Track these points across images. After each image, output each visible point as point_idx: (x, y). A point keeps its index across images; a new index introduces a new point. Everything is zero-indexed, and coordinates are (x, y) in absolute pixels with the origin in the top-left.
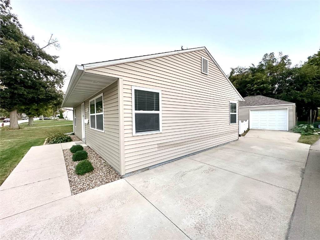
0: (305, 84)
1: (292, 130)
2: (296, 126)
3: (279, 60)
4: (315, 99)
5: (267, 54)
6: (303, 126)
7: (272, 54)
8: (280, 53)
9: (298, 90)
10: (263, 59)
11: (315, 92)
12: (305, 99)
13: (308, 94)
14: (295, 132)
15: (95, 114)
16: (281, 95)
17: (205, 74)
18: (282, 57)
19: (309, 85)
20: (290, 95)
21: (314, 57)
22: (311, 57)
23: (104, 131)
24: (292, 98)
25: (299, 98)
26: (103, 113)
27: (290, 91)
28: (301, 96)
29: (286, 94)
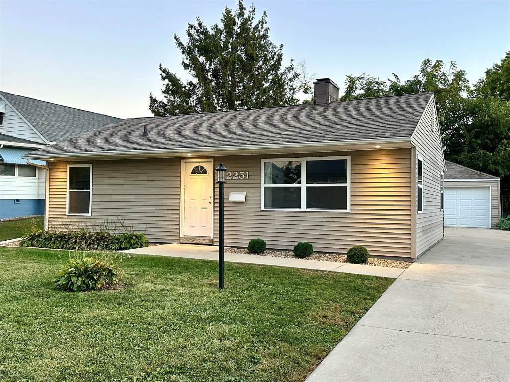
0: (498, 138)
1: (497, 226)
2: (503, 219)
3: (451, 78)
5: (429, 60)
7: (439, 64)
8: (453, 64)
9: (485, 147)
10: (423, 71)
12: (500, 169)
13: (504, 159)
14: (502, 230)
15: (304, 185)
16: (461, 157)
17: (433, 132)
18: (455, 72)
19: (505, 141)
20: (475, 158)
21: (494, 70)
22: (491, 70)
23: (348, 210)
24: (481, 165)
25: (492, 167)
26: (348, 184)
27: (473, 150)
28: (494, 163)
29: (470, 157)
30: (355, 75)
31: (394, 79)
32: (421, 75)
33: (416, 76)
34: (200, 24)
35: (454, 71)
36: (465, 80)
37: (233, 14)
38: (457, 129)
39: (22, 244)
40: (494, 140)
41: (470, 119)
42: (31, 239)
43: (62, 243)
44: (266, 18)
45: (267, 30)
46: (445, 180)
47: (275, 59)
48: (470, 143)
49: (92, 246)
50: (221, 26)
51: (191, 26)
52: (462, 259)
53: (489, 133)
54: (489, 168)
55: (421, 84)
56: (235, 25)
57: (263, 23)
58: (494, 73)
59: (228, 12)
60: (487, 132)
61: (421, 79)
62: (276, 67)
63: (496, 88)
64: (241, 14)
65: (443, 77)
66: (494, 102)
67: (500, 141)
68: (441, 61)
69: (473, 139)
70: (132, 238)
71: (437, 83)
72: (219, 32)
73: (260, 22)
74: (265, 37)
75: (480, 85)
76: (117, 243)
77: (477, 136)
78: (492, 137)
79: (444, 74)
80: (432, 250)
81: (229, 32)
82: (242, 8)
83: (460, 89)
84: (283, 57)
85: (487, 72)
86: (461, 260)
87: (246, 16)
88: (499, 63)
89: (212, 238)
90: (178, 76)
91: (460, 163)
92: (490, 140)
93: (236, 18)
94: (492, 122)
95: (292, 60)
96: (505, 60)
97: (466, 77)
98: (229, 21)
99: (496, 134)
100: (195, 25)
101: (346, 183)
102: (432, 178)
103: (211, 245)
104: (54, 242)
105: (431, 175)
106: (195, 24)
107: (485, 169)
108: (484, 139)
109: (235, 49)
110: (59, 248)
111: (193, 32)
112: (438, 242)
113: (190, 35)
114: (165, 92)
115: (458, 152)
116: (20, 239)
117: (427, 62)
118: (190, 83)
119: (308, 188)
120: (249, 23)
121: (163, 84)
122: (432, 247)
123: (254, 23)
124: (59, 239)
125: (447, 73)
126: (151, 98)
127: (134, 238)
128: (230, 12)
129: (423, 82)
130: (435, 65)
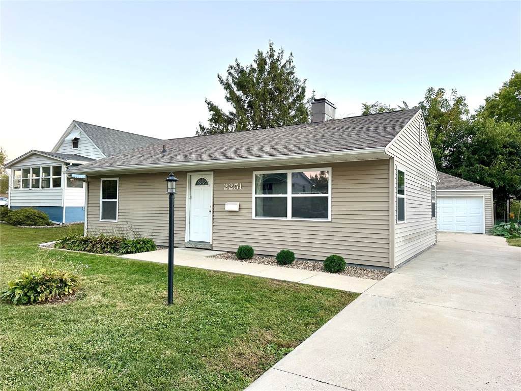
0: (494, 154)
1: (490, 232)
2: (496, 226)
3: (452, 103)
4: (509, 182)
5: (432, 89)
6: (504, 225)
7: (441, 92)
8: (454, 91)
9: (482, 162)
10: (427, 98)
11: (507, 169)
12: (495, 180)
13: (499, 172)
14: (495, 235)
15: (289, 195)
16: (460, 171)
17: (421, 145)
18: (456, 98)
19: (500, 156)
20: (473, 172)
21: (493, 98)
22: (490, 97)
23: (330, 219)
24: (478, 177)
25: (488, 179)
26: (329, 195)
27: (472, 165)
28: (490, 175)
29: (468, 171)
30: (369, 104)
31: (403, 106)
32: (425, 102)
33: (421, 103)
34: (238, 65)
35: (454, 97)
36: (465, 105)
37: (264, 55)
38: (458, 147)
39: (56, 245)
40: (490, 156)
41: (469, 138)
42: (63, 242)
43: (84, 246)
44: (292, 58)
45: (293, 68)
46: (437, 191)
47: (300, 91)
48: (469, 158)
49: (105, 249)
50: (255, 66)
51: (231, 67)
52: (445, 268)
53: (486, 150)
54: (485, 180)
55: (426, 109)
56: (266, 64)
57: (289, 61)
58: (492, 100)
59: (260, 54)
60: (484, 148)
61: (425, 105)
62: (300, 97)
63: (495, 112)
64: (271, 56)
65: (445, 103)
66: (491, 123)
67: (496, 156)
68: (443, 89)
69: (471, 156)
70: (139, 243)
71: (440, 108)
72: (253, 70)
73: (287, 61)
74: (291, 73)
75: (481, 111)
76: (125, 248)
77: (474, 152)
78: (488, 153)
79: (446, 100)
80: (420, 256)
81: (261, 70)
82: (272, 50)
83: (461, 113)
84: (306, 89)
85: (487, 100)
86: (443, 269)
87: (275, 57)
88: (498, 92)
89: (211, 243)
90: (220, 108)
91: (459, 176)
92: (487, 156)
93: (267, 58)
94: (488, 140)
95: (314, 91)
96: (502, 89)
97: (465, 102)
98: (262, 62)
99: (491, 150)
100: (235, 66)
101: (328, 193)
102: (419, 189)
103: (211, 250)
104: (79, 245)
105: (419, 185)
106: (234, 64)
107: (481, 182)
108: (481, 155)
109: (266, 84)
110: (81, 250)
111: (232, 71)
112: (429, 248)
113: (230, 74)
114: (211, 120)
115: (457, 167)
116: (54, 242)
117: (431, 90)
118: (231, 114)
119: (293, 198)
120: (279, 62)
121: (209, 115)
122: (420, 253)
123: (283, 62)
124: (83, 243)
125: (448, 99)
126: (200, 126)
127: (141, 243)
128: (262, 54)
129: (428, 107)
130: (438, 92)
